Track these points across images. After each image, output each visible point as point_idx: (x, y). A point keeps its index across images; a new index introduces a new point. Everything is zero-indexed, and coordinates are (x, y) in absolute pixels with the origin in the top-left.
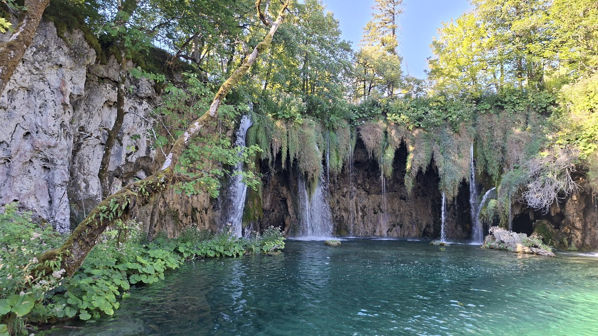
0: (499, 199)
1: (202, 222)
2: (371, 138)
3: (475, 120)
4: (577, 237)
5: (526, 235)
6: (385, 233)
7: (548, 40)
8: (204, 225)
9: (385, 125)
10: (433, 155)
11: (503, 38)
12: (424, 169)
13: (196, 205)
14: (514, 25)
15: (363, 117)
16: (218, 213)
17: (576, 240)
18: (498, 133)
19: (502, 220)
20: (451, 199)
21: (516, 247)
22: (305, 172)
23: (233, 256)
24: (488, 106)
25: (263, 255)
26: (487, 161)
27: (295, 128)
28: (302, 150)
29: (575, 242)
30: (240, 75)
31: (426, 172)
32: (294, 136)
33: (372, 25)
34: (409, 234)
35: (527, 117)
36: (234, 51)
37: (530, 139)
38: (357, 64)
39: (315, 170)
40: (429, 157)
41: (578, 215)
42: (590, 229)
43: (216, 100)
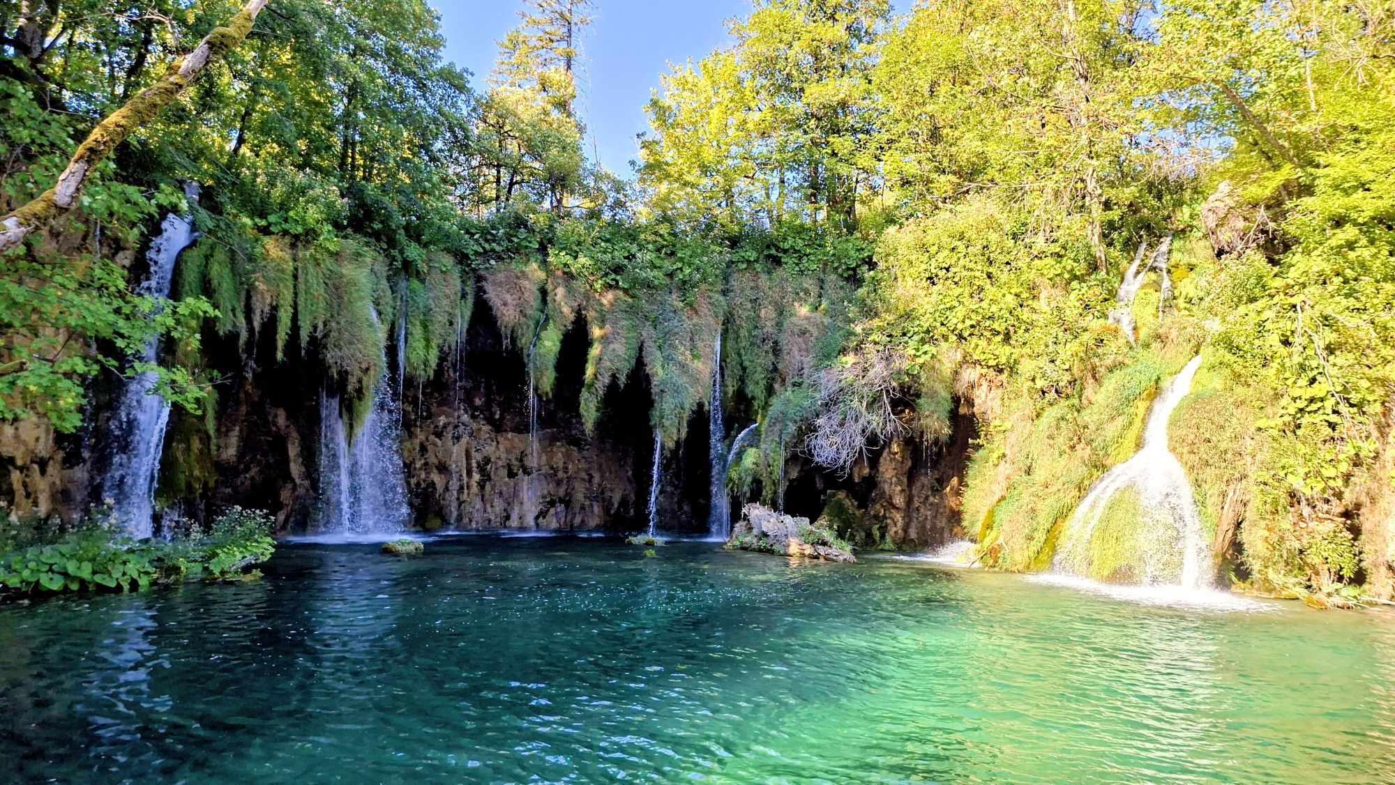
0: (763, 446)
1: (28, 496)
2: (510, 301)
3: (727, 282)
4: (895, 524)
5: (807, 520)
6: (530, 520)
7: (868, 132)
8: (36, 504)
9: (542, 275)
10: (641, 349)
11: (788, 117)
12: (622, 380)
13: (11, 449)
14: (807, 91)
15: (493, 250)
16: (80, 473)
17: (894, 529)
18: (767, 313)
19: (767, 492)
20: (671, 445)
21: (788, 546)
22: (339, 373)
23: (119, 589)
24: (752, 255)
25: (208, 580)
26: (744, 369)
27: (316, 260)
28: (332, 316)
29: (892, 533)
30: (155, 106)
31: (626, 385)
32: (314, 281)
33: (521, 39)
34: (583, 521)
35: (821, 282)
36: (148, 41)
37: (825, 329)
38: (481, 125)
39: (368, 369)
40: (634, 353)
41: (899, 482)
42: (918, 509)
43: (76, 162)
